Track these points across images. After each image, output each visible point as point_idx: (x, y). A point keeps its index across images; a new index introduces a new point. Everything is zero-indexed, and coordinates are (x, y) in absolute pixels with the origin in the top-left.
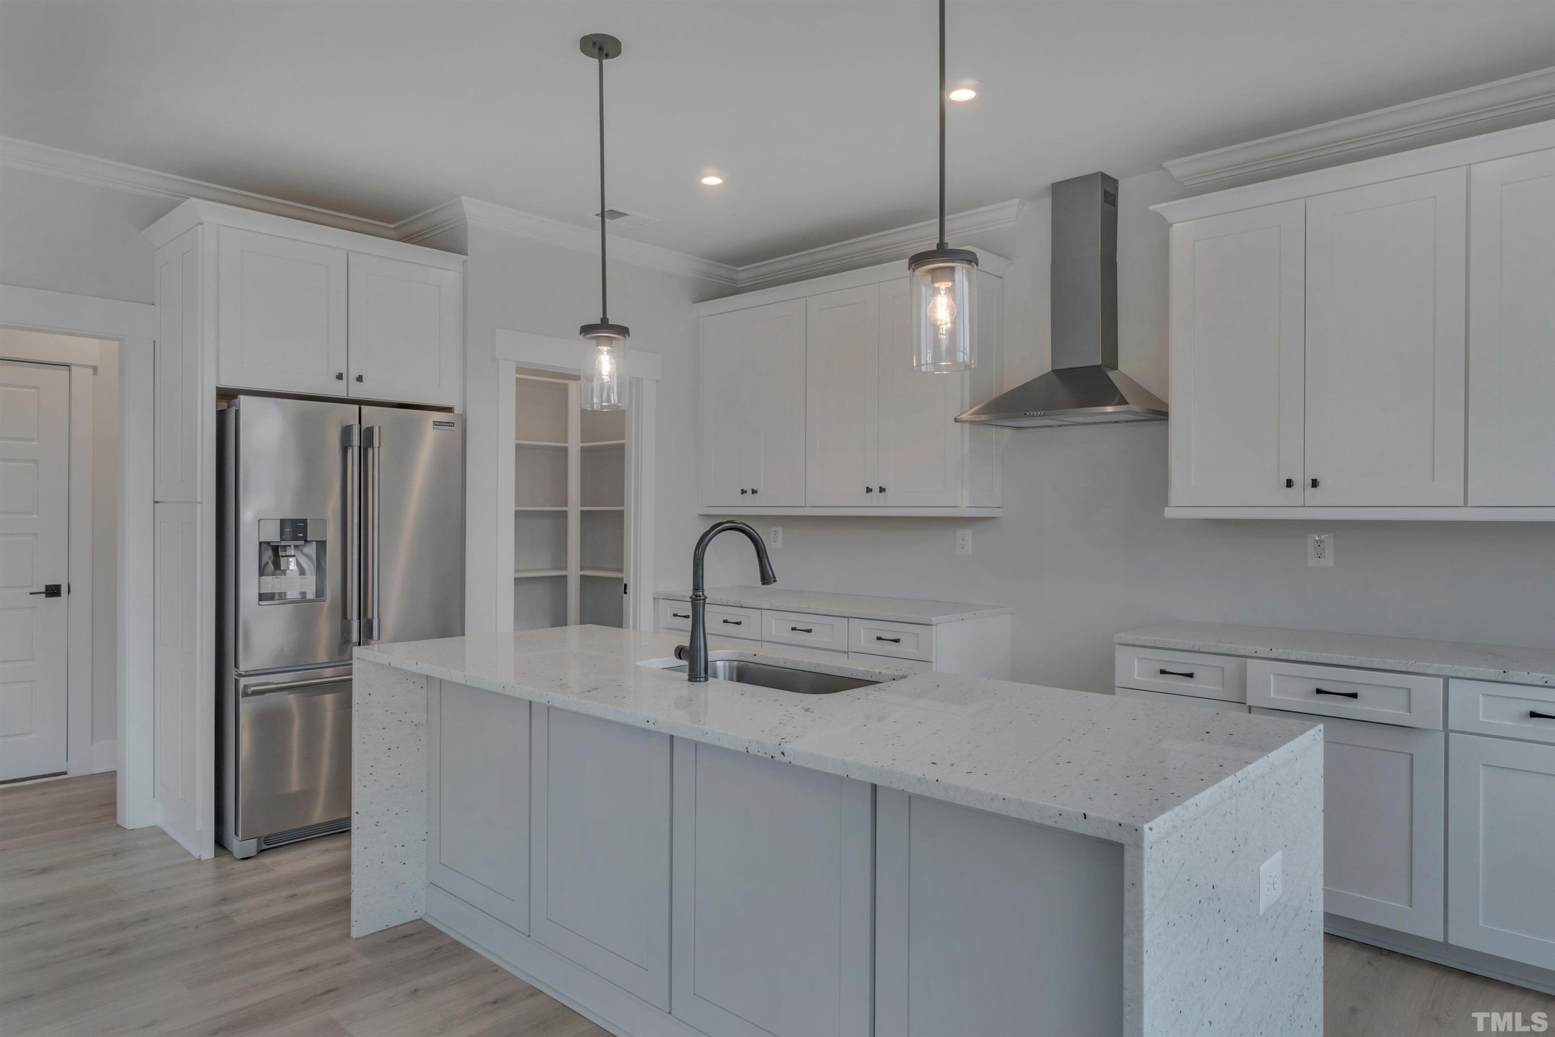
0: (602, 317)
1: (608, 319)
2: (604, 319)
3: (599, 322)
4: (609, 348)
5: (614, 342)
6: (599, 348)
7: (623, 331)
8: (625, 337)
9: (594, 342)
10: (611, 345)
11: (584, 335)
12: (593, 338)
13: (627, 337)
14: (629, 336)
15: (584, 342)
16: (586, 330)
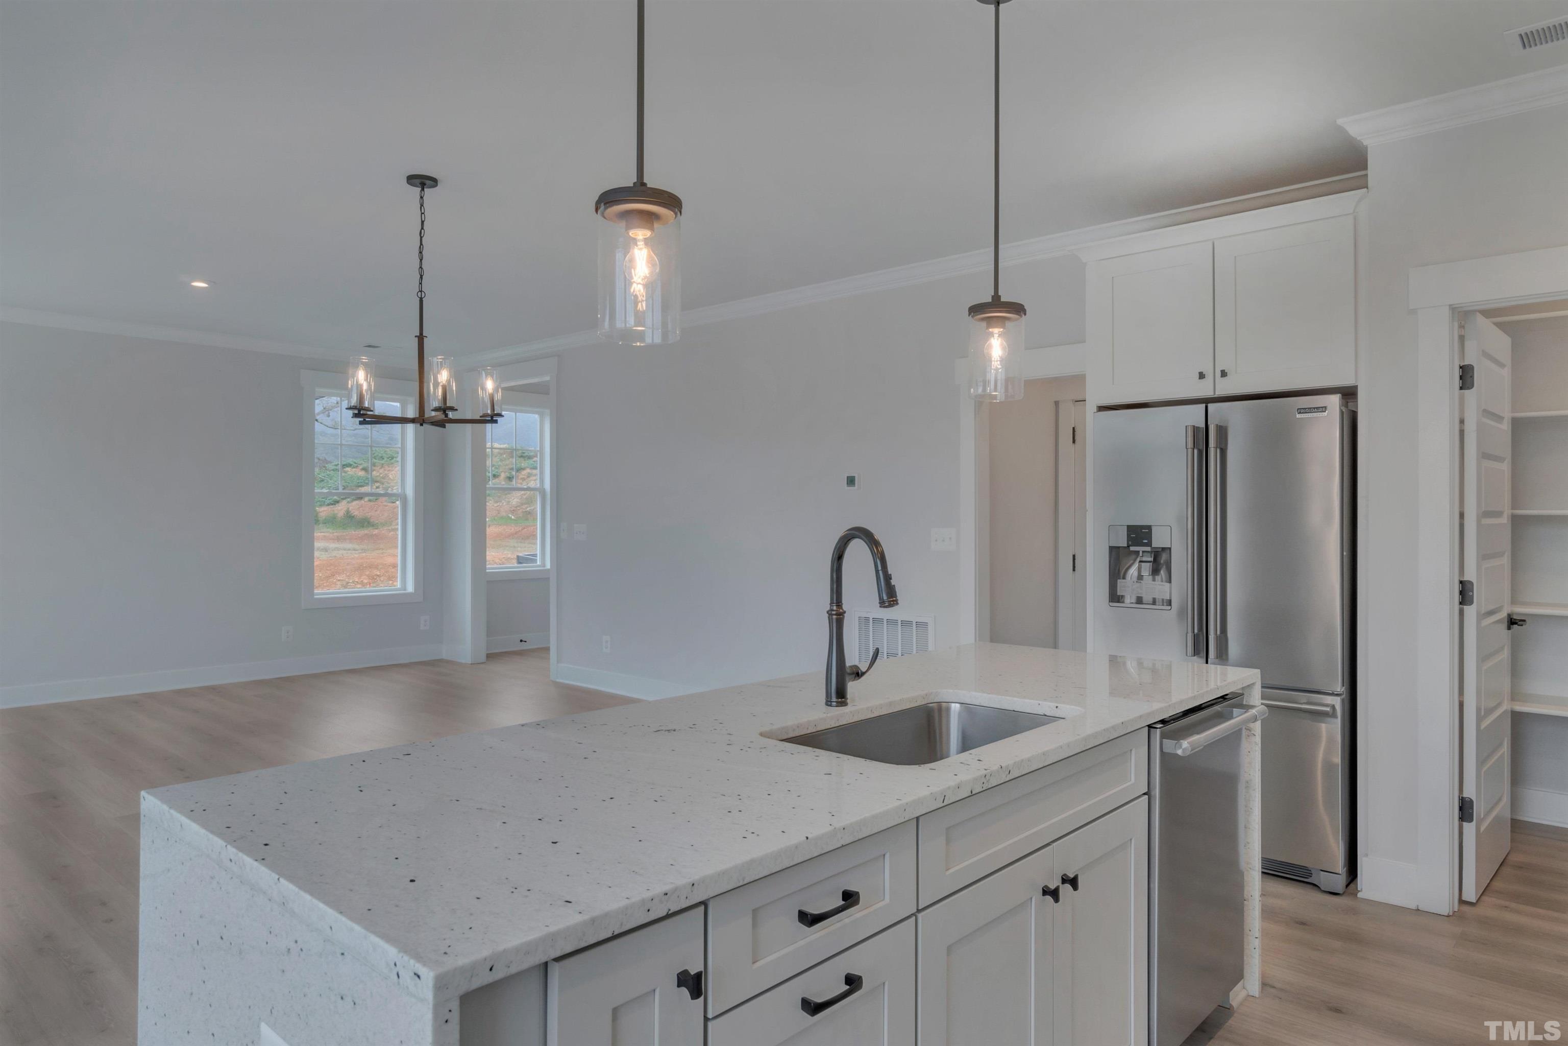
0: (993, 294)
1: (1000, 296)
2: (996, 297)
3: (990, 300)
4: (1002, 330)
5: (1008, 324)
6: (990, 330)
7: (1018, 309)
8: (1021, 316)
9: (984, 324)
10: (1004, 327)
11: (973, 317)
12: (983, 319)
13: (1023, 315)
14: (1025, 314)
15: (975, 324)
16: (975, 310)
